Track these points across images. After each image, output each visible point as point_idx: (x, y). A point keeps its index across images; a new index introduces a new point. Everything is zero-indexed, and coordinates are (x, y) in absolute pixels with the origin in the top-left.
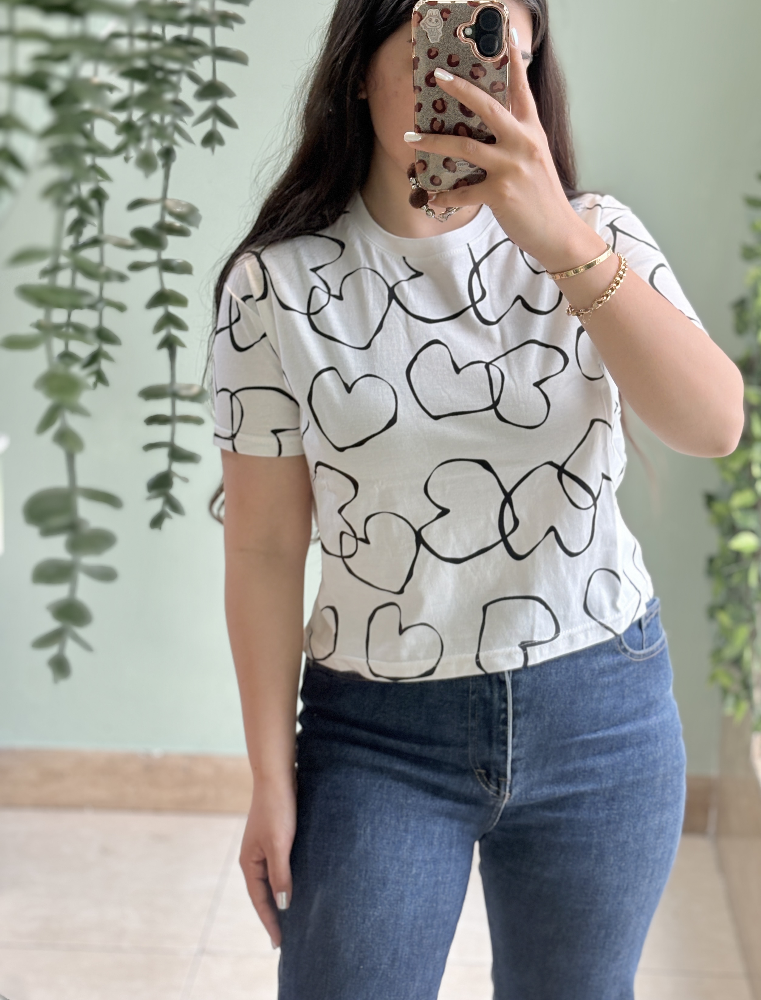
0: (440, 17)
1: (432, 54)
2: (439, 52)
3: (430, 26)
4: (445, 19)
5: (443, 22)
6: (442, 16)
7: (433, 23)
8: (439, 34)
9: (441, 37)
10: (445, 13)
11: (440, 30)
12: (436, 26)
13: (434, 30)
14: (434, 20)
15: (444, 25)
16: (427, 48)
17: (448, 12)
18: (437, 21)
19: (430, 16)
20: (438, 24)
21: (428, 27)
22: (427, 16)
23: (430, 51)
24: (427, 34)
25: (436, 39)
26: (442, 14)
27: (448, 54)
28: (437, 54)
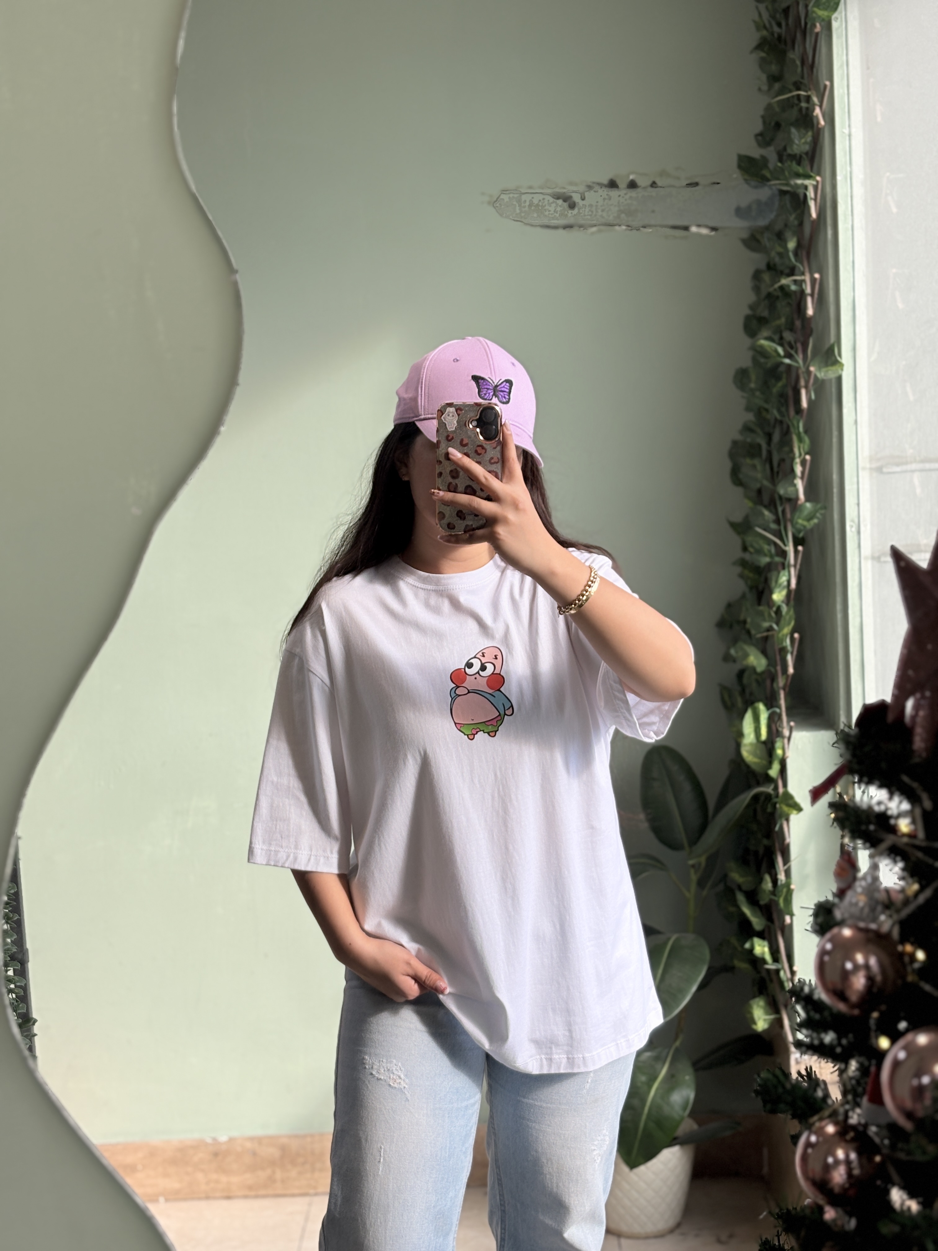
0: (455, 413)
1: (449, 438)
2: (454, 437)
3: (449, 419)
4: (459, 415)
5: (457, 417)
6: (457, 413)
7: (451, 417)
8: (454, 424)
9: (456, 427)
10: (458, 411)
11: (455, 422)
12: (453, 419)
13: (451, 422)
14: (451, 415)
15: (458, 419)
16: (446, 434)
17: (461, 410)
18: (453, 416)
19: (449, 412)
20: (454, 418)
21: (447, 420)
22: (446, 412)
23: (448, 436)
24: (446, 425)
25: (453, 428)
26: (456, 411)
27: (461, 438)
28: (452, 438)
